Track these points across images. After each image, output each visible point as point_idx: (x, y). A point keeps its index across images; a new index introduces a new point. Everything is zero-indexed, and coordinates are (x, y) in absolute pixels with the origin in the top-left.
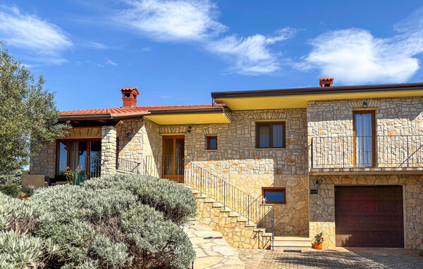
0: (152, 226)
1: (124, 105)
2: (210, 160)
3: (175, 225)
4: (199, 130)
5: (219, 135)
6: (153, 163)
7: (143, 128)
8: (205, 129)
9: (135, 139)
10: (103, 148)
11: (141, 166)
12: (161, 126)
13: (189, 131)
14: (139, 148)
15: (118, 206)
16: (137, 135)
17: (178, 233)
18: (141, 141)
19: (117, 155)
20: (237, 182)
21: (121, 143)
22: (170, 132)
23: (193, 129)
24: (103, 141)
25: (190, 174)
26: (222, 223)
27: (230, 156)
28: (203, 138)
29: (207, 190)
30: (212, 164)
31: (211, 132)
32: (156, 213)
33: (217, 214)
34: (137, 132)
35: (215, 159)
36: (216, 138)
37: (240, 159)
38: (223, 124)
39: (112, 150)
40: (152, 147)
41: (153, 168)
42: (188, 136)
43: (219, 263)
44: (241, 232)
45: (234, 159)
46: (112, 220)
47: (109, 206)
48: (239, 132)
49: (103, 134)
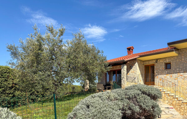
0: (147, 101)
1: (128, 54)
2: (167, 74)
3: (154, 101)
4: (161, 61)
5: (171, 62)
6: (141, 77)
7: (137, 63)
8: (165, 60)
9: (133, 68)
10: (122, 73)
11: (136, 79)
12: (144, 61)
13: (156, 62)
14: (135, 71)
15: (136, 95)
16: (134, 66)
17: (155, 104)
18: (136, 69)
19: (127, 75)
20: (182, 84)
21: (128, 70)
22: (148, 63)
23: (158, 61)
24: (122, 70)
25: (157, 81)
26: (174, 103)
27: (178, 71)
28: (164, 64)
29: (166, 88)
30: (168, 76)
31: (167, 61)
32: (147, 97)
33: (171, 99)
34: (134, 65)
35: (170, 74)
36: (170, 63)
37: (184, 72)
38: (174, 56)
39: (125, 74)
40: (140, 71)
41: (141, 79)
42: (156, 64)
43: (171, 117)
44: (184, 108)
45: (180, 73)
46: (134, 99)
47: (133, 95)
48: (183, 59)
49: (122, 68)
